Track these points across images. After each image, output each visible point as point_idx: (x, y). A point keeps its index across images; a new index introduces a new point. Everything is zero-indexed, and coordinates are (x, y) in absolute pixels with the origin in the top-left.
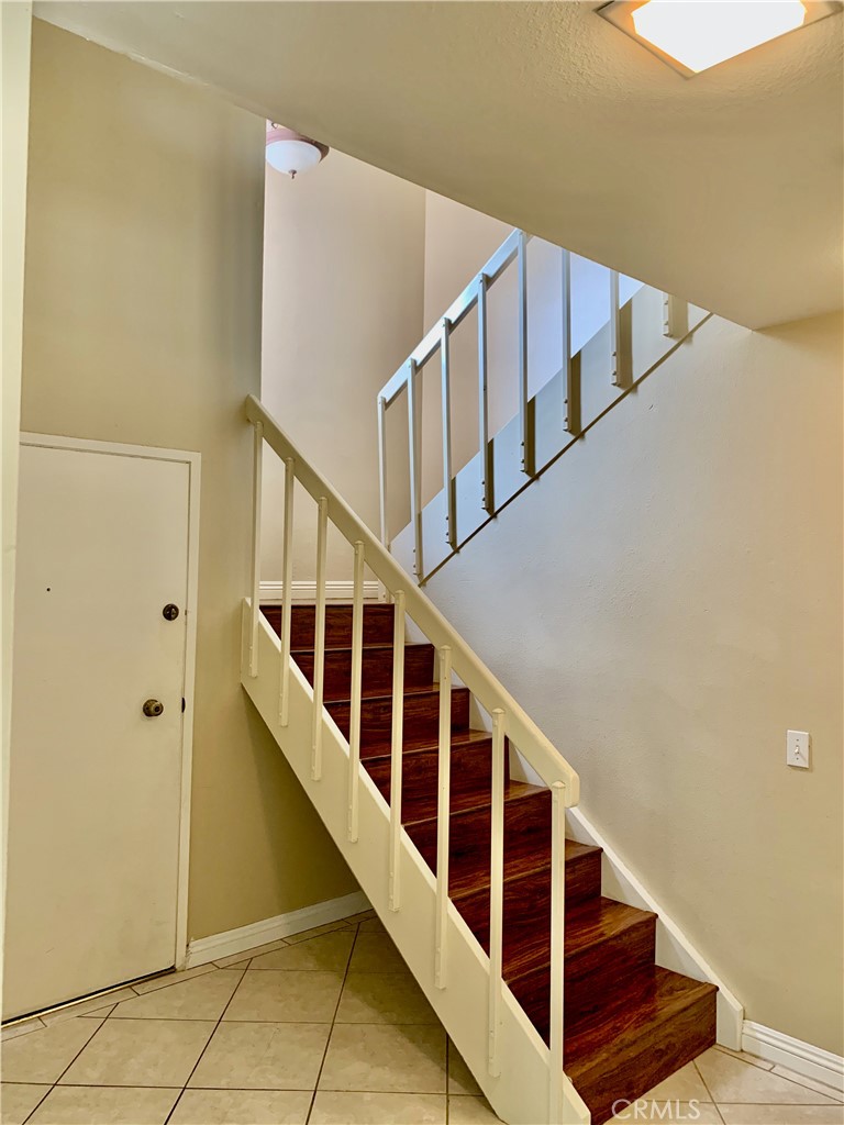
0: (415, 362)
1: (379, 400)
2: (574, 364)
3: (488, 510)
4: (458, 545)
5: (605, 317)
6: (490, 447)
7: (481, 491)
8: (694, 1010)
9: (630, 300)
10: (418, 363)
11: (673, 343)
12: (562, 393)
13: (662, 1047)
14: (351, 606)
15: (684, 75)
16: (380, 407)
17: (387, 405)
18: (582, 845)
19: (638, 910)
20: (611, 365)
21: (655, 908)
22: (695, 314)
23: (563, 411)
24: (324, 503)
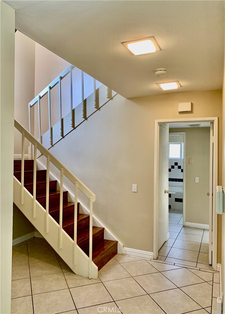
0: (40, 96)
1: (29, 105)
2: (85, 102)
3: (62, 136)
4: (53, 144)
5: (93, 91)
6: (62, 120)
7: (60, 131)
8: (114, 246)
9: (99, 88)
10: (41, 97)
11: (108, 99)
12: (82, 109)
13: (108, 254)
14: (21, 160)
15: (132, 54)
16: (29, 107)
17: (31, 107)
18: (86, 215)
19: (100, 228)
20: (94, 103)
21: (104, 227)
22: (114, 93)
23: (82, 113)
24: (24, 133)
